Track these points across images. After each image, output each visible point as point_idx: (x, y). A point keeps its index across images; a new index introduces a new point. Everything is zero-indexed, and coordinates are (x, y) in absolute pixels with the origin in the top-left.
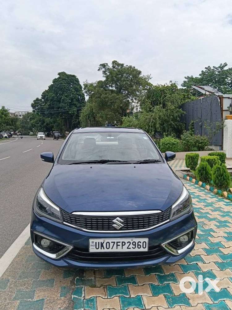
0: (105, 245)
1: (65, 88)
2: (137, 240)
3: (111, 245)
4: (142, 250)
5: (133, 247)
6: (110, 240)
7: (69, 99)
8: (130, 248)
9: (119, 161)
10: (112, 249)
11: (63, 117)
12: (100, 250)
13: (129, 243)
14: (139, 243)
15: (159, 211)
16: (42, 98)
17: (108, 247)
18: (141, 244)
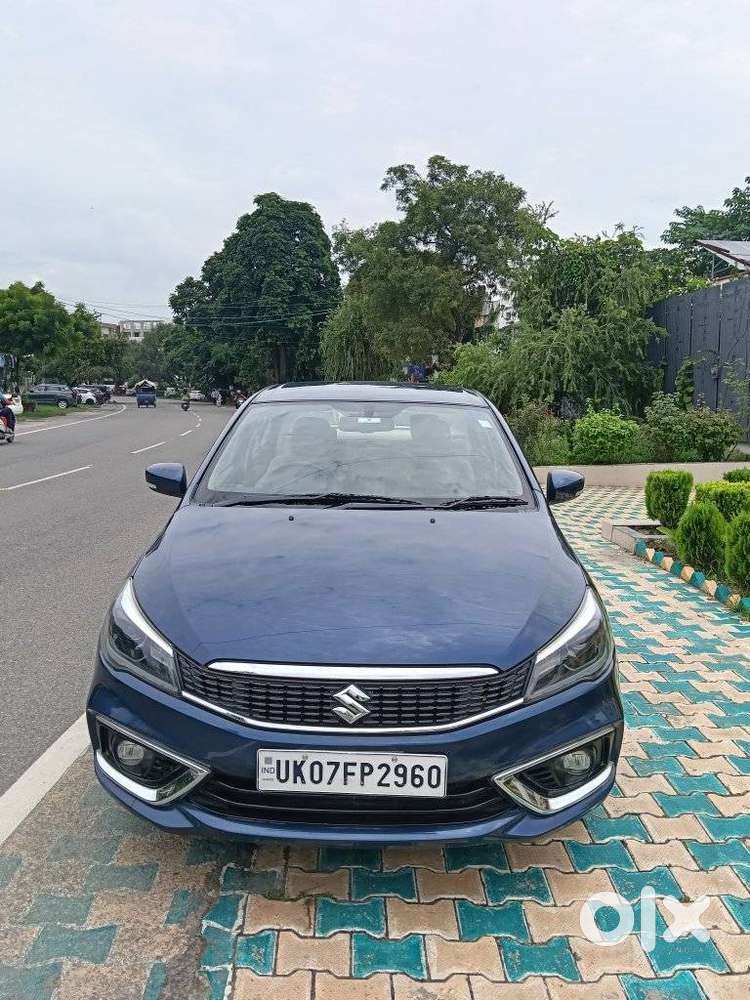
0: (306, 770)
1: (275, 245)
2: (409, 761)
3: (328, 771)
4: (425, 791)
5: (396, 783)
6: (324, 757)
7: (289, 283)
8: (388, 785)
9: (388, 500)
10: (329, 783)
11: (269, 341)
12: (290, 787)
13: (384, 769)
14: (418, 772)
15: (491, 671)
16: (205, 279)
17: (316, 778)
18: (424, 774)
